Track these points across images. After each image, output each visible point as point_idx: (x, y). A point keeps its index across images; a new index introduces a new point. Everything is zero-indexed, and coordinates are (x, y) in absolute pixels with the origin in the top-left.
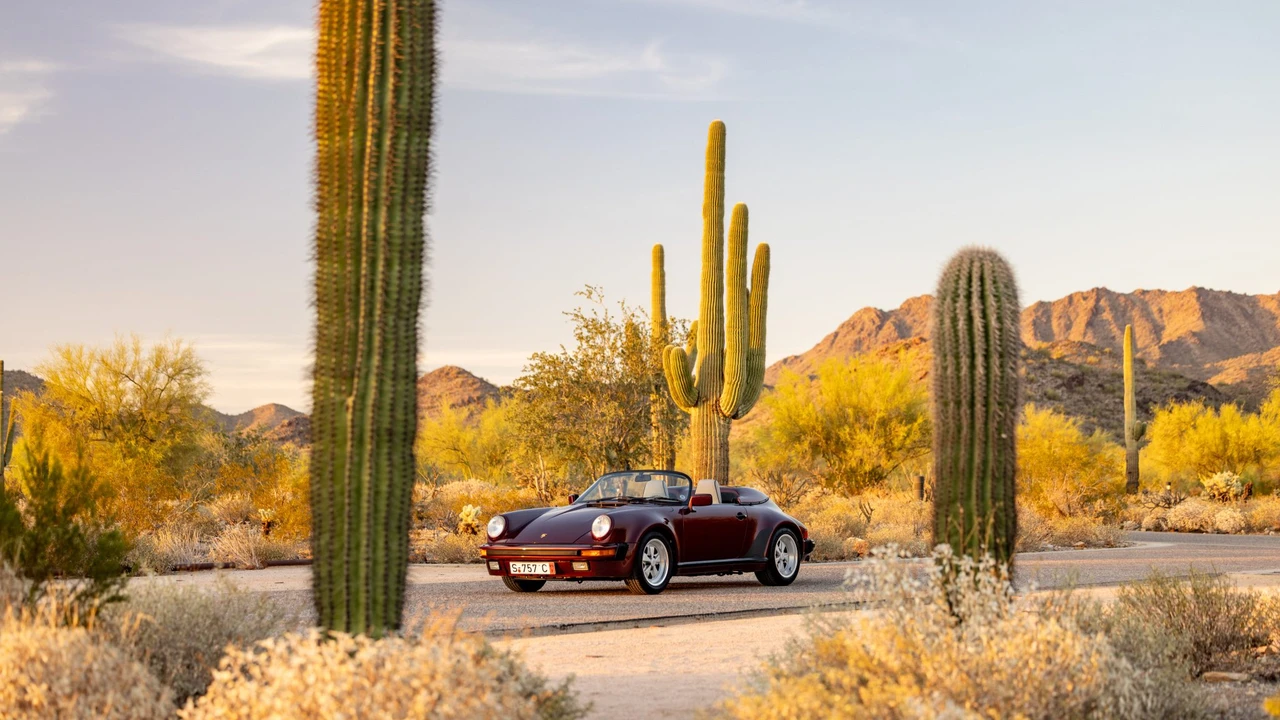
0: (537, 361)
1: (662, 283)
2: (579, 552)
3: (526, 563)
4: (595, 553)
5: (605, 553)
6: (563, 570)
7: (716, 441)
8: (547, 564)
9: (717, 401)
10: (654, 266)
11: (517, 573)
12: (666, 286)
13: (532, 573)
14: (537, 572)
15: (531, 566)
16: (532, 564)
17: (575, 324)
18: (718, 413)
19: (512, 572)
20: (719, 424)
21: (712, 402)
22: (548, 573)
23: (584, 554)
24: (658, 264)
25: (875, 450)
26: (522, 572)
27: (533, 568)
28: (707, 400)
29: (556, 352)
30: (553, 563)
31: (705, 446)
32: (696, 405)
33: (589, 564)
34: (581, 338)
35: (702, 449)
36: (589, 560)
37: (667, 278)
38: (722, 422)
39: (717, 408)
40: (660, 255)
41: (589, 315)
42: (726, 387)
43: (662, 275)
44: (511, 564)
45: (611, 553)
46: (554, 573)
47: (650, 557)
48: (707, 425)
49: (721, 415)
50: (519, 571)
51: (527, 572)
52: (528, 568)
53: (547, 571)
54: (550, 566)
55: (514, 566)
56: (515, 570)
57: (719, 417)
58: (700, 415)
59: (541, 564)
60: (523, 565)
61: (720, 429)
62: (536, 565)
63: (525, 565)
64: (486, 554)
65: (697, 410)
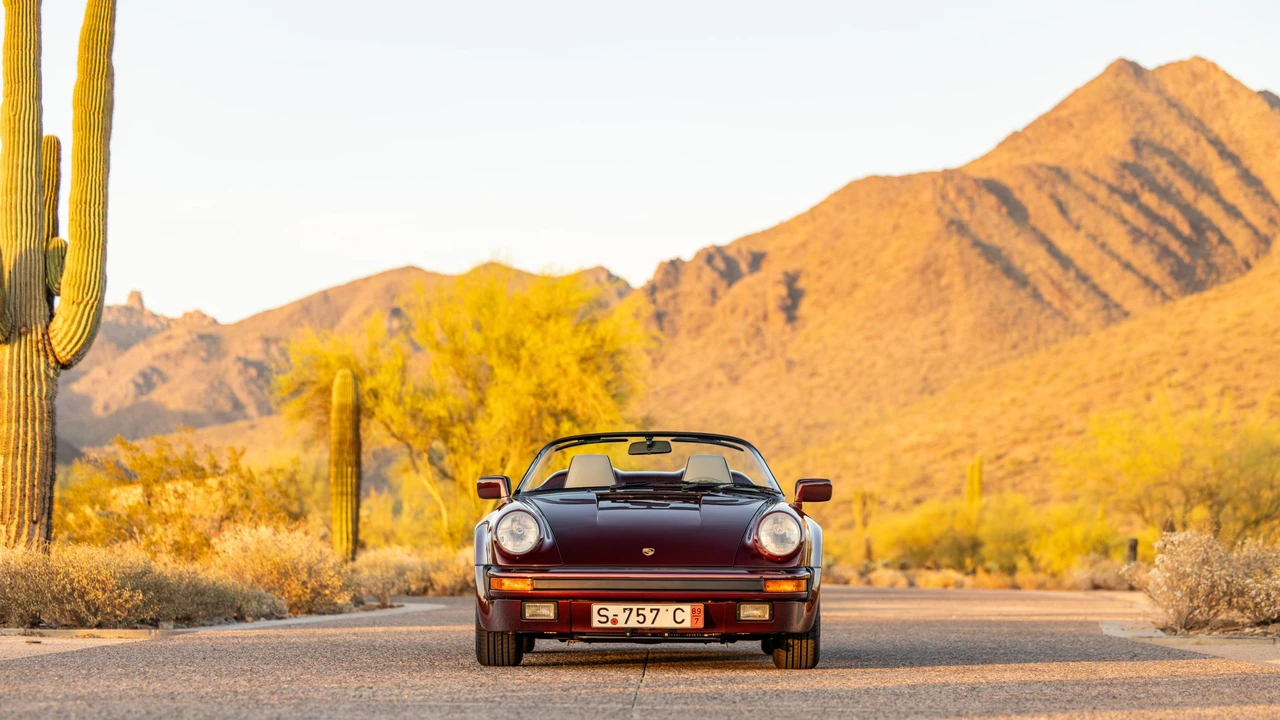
3: (635, 607)
6: (720, 617)
8: (687, 608)
11: (609, 625)
13: (648, 624)
14: (658, 624)
15: (646, 612)
16: (648, 607)
18: (47, 357)
19: (595, 624)
20: (47, 376)
21: (36, 334)
22: (687, 624)
26: (621, 624)
27: (650, 616)
30: (701, 606)
31: (22, 415)
36: (771, 600)
38: (51, 373)
44: (595, 607)
46: (701, 625)
49: (51, 358)
50: (614, 621)
51: (633, 623)
52: (638, 615)
53: (683, 621)
54: (693, 611)
55: (602, 612)
56: (604, 619)
57: (48, 365)
58: (11, 359)
59: (672, 607)
60: (625, 610)
61: (47, 385)
62: (658, 610)
63: (631, 610)
64: (529, 588)
65: (7, 348)
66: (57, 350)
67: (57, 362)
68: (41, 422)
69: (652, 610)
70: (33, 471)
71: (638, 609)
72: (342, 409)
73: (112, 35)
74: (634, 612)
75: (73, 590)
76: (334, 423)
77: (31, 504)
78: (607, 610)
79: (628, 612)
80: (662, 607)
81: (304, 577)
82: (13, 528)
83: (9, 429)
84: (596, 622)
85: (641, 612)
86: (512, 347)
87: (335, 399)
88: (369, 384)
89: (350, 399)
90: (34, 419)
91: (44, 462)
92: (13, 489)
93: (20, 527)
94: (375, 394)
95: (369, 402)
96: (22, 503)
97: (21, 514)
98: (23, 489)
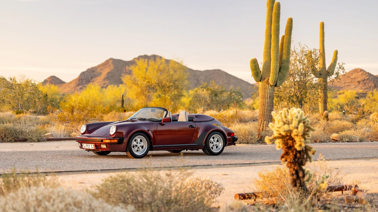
2: (102, 141)
4: (107, 141)
5: (112, 141)
7: (267, 95)
9: (268, 79)
14: (90, 148)
18: (268, 84)
19: (83, 147)
20: (269, 89)
21: (266, 80)
23: (105, 141)
24: (322, 29)
28: (265, 79)
30: (94, 144)
31: (263, 97)
32: (260, 81)
33: (106, 146)
36: (106, 144)
38: (270, 88)
39: (268, 82)
40: (323, 26)
42: (271, 74)
44: (82, 144)
45: (116, 141)
46: (95, 149)
47: (137, 143)
48: (265, 89)
49: (269, 85)
51: (87, 148)
53: (93, 147)
55: (84, 145)
58: (262, 85)
61: (269, 90)
65: (261, 83)
66: (271, 84)
67: (271, 85)
70: (265, 109)
71: (87, 145)
77: (264, 116)
80: (90, 145)
90: (266, 98)
91: (267, 107)
92: (261, 113)
93: (261, 121)
96: (262, 116)
97: (262, 119)
98: (263, 113)
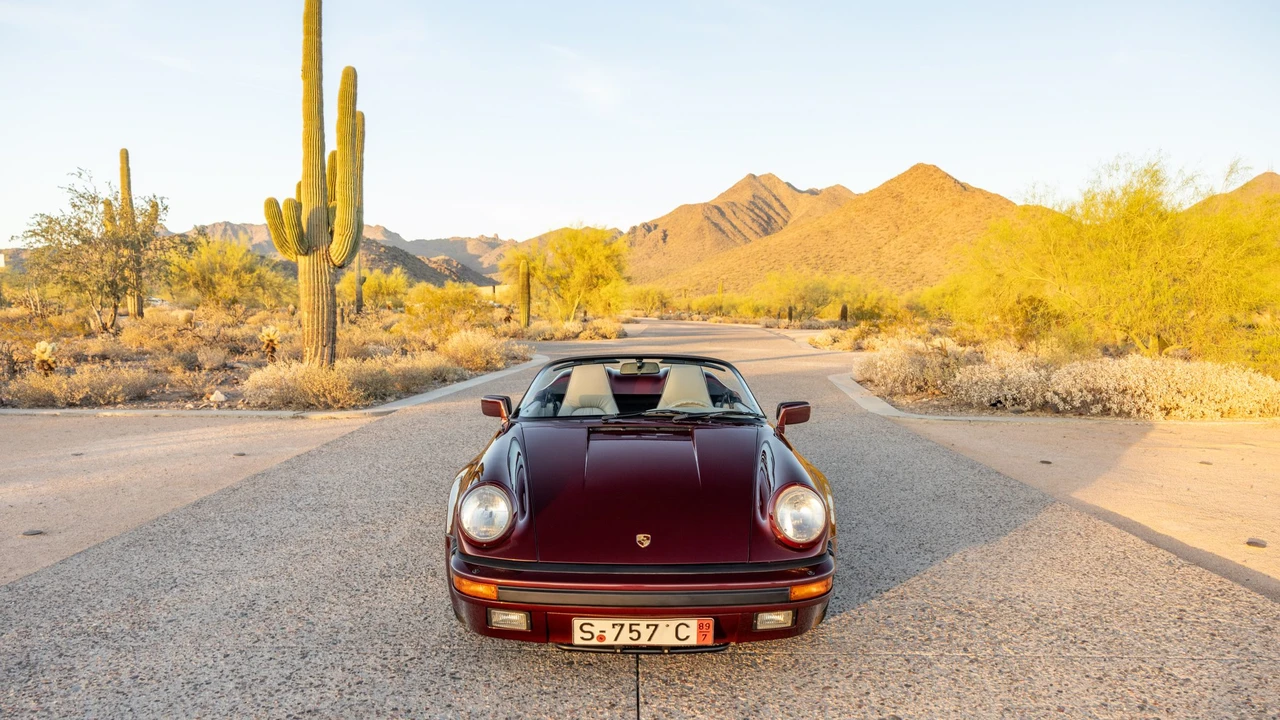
0: (38, 219)
1: (129, 175)
3: (627, 622)
8: (693, 623)
9: (328, 250)
10: (122, 163)
11: (595, 642)
12: (132, 178)
13: (643, 641)
14: (655, 642)
15: (642, 628)
16: (643, 622)
17: (70, 195)
18: (328, 263)
19: (577, 641)
20: (329, 272)
21: (322, 250)
22: (693, 641)
24: (125, 161)
25: (234, 287)
26: (609, 641)
27: (646, 633)
28: (317, 249)
29: (55, 214)
30: (710, 621)
31: (316, 292)
32: (306, 254)
33: (797, 614)
34: (74, 206)
35: (310, 295)
37: (131, 172)
38: (332, 271)
39: (328, 257)
40: (125, 155)
41: (81, 191)
42: (336, 239)
43: (128, 170)
44: (577, 623)
46: (709, 641)
48: (316, 272)
49: (331, 263)
50: (601, 638)
51: (625, 639)
52: (631, 631)
53: (688, 637)
54: (700, 626)
55: (585, 628)
56: (589, 636)
57: (329, 267)
58: (310, 264)
59: (674, 623)
60: (614, 625)
61: (330, 278)
62: (656, 626)
63: (622, 625)
64: (494, 596)
65: (307, 258)
66: (333, 259)
67: (334, 265)
68: (327, 296)
69: (648, 626)
70: (323, 320)
71: (631, 625)
72: (523, 274)
73: (355, 95)
74: (626, 628)
75: (325, 390)
76: (520, 279)
77: (322, 337)
78: (592, 625)
79: (618, 628)
80: (662, 623)
81: (483, 355)
82: (313, 349)
83: (310, 300)
84: (578, 638)
85: (634, 628)
86: (582, 253)
87: (521, 271)
88: (532, 265)
89: (526, 271)
90: (323, 295)
91: (328, 316)
92: (313, 330)
93: (316, 349)
94: (534, 268)
95: (532, 271)
96: (317, 337)
97: (317, 343)
98: (318, 329)
